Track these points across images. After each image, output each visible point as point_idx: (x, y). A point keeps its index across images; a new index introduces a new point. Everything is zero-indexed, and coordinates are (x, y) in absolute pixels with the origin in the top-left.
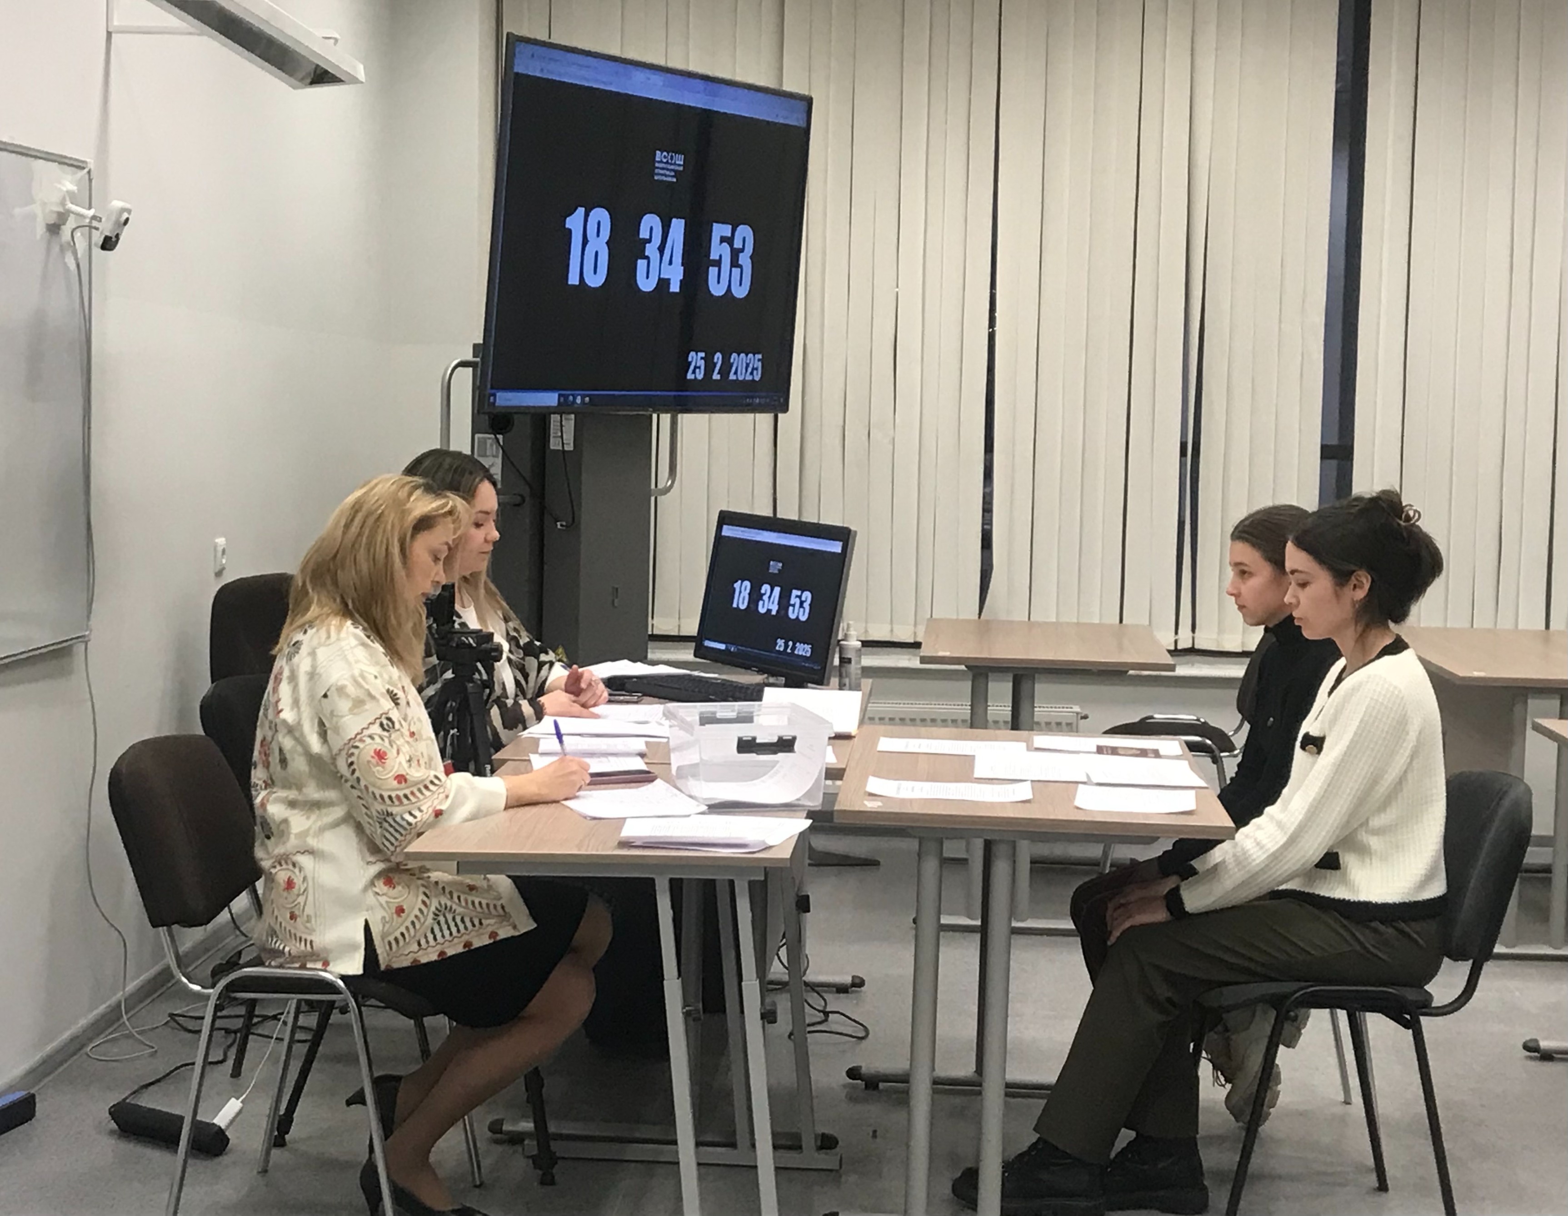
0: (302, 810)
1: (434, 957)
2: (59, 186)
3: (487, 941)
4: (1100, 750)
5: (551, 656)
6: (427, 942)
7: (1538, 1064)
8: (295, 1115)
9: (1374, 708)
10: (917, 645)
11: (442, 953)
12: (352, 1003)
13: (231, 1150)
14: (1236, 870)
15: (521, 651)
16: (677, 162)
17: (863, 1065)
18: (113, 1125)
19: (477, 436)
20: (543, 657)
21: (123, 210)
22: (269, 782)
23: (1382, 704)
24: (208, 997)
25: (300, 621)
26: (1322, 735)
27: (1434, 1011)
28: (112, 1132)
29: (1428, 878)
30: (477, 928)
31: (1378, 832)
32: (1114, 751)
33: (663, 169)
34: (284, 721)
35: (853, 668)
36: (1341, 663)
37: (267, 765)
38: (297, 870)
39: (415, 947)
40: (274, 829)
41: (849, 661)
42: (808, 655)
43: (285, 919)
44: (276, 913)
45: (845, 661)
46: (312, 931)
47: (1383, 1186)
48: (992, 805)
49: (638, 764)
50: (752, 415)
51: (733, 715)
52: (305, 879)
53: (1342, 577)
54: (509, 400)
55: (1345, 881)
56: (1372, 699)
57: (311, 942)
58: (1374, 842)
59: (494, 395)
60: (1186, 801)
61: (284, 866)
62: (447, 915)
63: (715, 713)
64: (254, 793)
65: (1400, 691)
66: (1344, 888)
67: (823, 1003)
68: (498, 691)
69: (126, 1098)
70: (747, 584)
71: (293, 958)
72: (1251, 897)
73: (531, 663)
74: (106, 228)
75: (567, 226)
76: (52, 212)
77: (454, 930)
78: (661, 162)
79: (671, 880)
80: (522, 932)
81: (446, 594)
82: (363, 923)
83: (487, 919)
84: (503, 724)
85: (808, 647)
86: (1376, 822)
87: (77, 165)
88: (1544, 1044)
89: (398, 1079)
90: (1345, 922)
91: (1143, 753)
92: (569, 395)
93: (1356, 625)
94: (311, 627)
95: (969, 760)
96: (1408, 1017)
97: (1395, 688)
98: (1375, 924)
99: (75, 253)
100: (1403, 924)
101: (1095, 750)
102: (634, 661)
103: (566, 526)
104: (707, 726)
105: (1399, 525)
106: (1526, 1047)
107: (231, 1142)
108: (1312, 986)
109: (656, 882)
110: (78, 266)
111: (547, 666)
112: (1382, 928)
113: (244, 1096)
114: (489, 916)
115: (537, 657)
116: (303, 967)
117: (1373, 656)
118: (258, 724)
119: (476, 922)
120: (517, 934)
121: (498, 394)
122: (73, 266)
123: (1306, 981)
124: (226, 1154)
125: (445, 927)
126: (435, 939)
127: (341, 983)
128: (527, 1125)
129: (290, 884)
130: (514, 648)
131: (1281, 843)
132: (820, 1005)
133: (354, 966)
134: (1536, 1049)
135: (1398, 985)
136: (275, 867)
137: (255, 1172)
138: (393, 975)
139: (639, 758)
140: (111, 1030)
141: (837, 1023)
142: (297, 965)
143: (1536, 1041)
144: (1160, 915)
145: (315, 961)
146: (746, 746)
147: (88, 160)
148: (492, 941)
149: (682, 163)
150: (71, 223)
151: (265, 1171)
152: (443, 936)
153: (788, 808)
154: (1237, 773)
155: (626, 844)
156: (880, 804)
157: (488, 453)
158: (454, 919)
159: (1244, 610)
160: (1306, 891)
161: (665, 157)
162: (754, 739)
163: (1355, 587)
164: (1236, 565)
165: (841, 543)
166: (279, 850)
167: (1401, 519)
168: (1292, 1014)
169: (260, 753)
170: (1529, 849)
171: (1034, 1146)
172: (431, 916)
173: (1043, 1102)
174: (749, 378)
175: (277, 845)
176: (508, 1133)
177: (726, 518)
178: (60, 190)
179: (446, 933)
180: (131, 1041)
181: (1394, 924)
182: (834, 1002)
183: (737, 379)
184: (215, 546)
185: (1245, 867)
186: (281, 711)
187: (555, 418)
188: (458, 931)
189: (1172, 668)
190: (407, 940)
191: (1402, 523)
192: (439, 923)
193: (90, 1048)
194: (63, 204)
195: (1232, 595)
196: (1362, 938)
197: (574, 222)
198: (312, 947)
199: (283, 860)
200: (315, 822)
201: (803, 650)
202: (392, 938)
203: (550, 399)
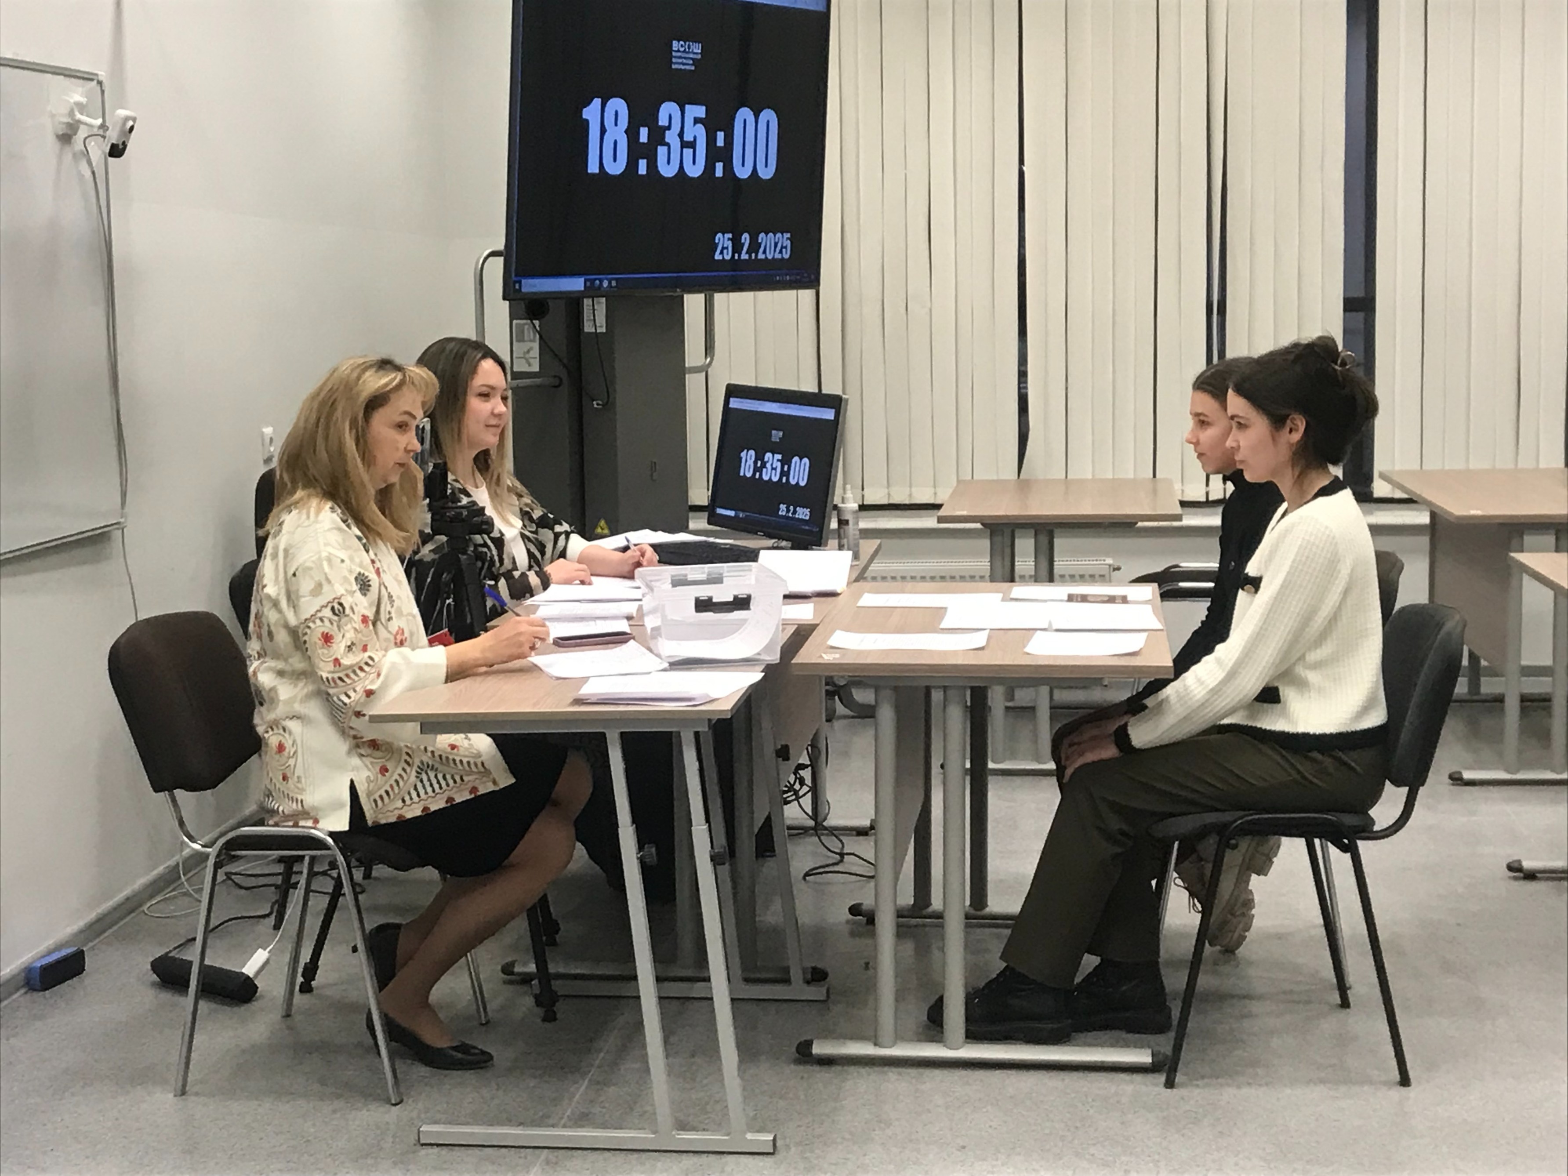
0: (291, 679)
1: (418, 813)
2: (67, 98)
3: (467, 796)
4: (1071, 598)
5: (566, 527)
6: (411, 799)
7: (1522, 882)
8: (320, 963)
9: (1306, 548)
10: (938, 507)
11: (425, 809)
12: (340, 858)
13: (262, 996)
14: (1178, 705)
15: (534, 525)
16: (695, 51)
17: (865, 903)
18: (155, 977)
19: (515, 322)
20: (558, 528)
21: (127, 119)
22: (262, 652)
23: (1313, 544)
24: (207, 856)
25: (288, 502)
26: (1259, 575)
27: (1376, 835)
28: (154, 984)
29: (1366, 709)
30: (458, 785)
31: (1316, 666)
32: (1084, 599)
33: (680, 57)
34: (268, 597)
35: (851, 529)
36: (1285, 505)
37: (260, 637)
38: (287, 735)
39: (399, 804)
40: (266, 697)
41: (847, 522)
42: (807, 518)
43: (279, 781)
44: (271, 775)
45: (843, 523)
46: (302, 790)
47: (1345, 1004)
48: (945, 653)
49: (623, 626)
50: (795, 291)
51: (703, 577)
52: (294, 742)
53: (1278, 421)
54: (535, 286)
55: (1285, 714)
56: (1303, 539)
57: (302, 801)
58: (1312, 677)
59: (520, 282)
60: (1135, 642)
61: (276, 731)
62: (429, 772)
63: (686, 575)
64: (248, 663)
65: (1331, 531)
66: (1284, 721)
67: (840, 846)
68: (507, 564)
69: (170, 951)
70: (752, 453)
71: (287, 817)
72: (1193, 732)
73: (546, 535)
74: (113, 136)
75: (584, 117)
76: (60, 123)
77: (436, 786)
78: (678, 51)
79: (622, 733)
80: (502, 787)
81: (438, 471)
82: (349, 783)
83: (468, 775)
84: (510, 595)
85: (807, 511)
86: (1313, 656)
87: (87, 77)
88: (1527, 864)
89: (398, 926)
90: (1284, 752)
91: (1112, 600)
92: (596, 279)
93: (1293, 470)
94: (296, 508)
95: (941, 612)
96: (1346, 841)
97: (1327, 527)
98: (1315, 755)
99: (89, 163)
100: (1340, 753)
101: (1066, 598)
102: (655, 530)
103: (603, 405)
104: (678, 588)
105: (1335, 370)
106: (1510, 868)
107: (259, 990)
108: (1251, 815)
109: (607, 735)
110: (93, 173)
111: (563, 536)
112: (1319, 757)
113: (271, 946)
114: (471, 773)
115: (552, 529)
116: (296, 825)
117: (1310, 497)
118: (253, 598)
119: (458, 778)
120: (497, 789)
121: (523, 281)
122: (88, 174)
123: (1244, 810)
124: (257, 1000)
125: (427, 784)
126: (418, 795)
127: (330, 840)
128: (532, 968)
129: (281, 748)
130: (527, 522)
131: (1220, 679)
132: (838, 848)
133: (341, 822)
134: (1519, 869)
135: (1336, 811)
136: (267, 732)
137: (279, 1017)
138: (381, 830)
139: (625, 621)
140: (169, 890)
141: (853, 864)
142: (291, 824)
143: (1519, 861)
144: (1110, 752)
145: (306, 819)
146: (703, 605)
147: (99, 73)
148: (473, 796)
149: (699, 51)
150: (82, 133)
151: (288, 1015)
152: (426, 793)
153: (747, 662)
154: (1207, 617)
155: (579, 701)
156: (837, 656)
157: (526, 338)
158: (436, 776)
159: (1203, 458)
160: (1250, 724)
161: (682, 46)
162: (710, 599)
163: (1291, 431)
164: (1197, 415)
165: (834, 410)
166: (271, 716)
167: (1336, 364)
168: (1233, 842)
169: (255, 626)
170: (1459, 679)
171: (1002, 973)
172: (414, 774)
173: (1008, 932)
174: (778, 256)
175: (269, 711)
176: (519, 974)
177: (732, 391)
178: (68, 102)
179: (429, 790)
180: (187, 899)
181: (1334, 753)
182: (852, 844)
183: (766, 258)
184: (262, 435)
185: (1186, 702)
186: (264, 586)
187: (587, 302)
188: (441, 788)
189: (1179, 518)
190: (392, 797)
191: (1337, 367)
192: (422, 781)
193: (149, 905)
194: (71, 113)
195: (1191, 443)
196: (1301, 769)
197: (591, 112)
198: (302, 806)
199: (273, 725)
200: (303, 688)
201: (803, 513)
202: (377, 797)
203: (576, 284)
